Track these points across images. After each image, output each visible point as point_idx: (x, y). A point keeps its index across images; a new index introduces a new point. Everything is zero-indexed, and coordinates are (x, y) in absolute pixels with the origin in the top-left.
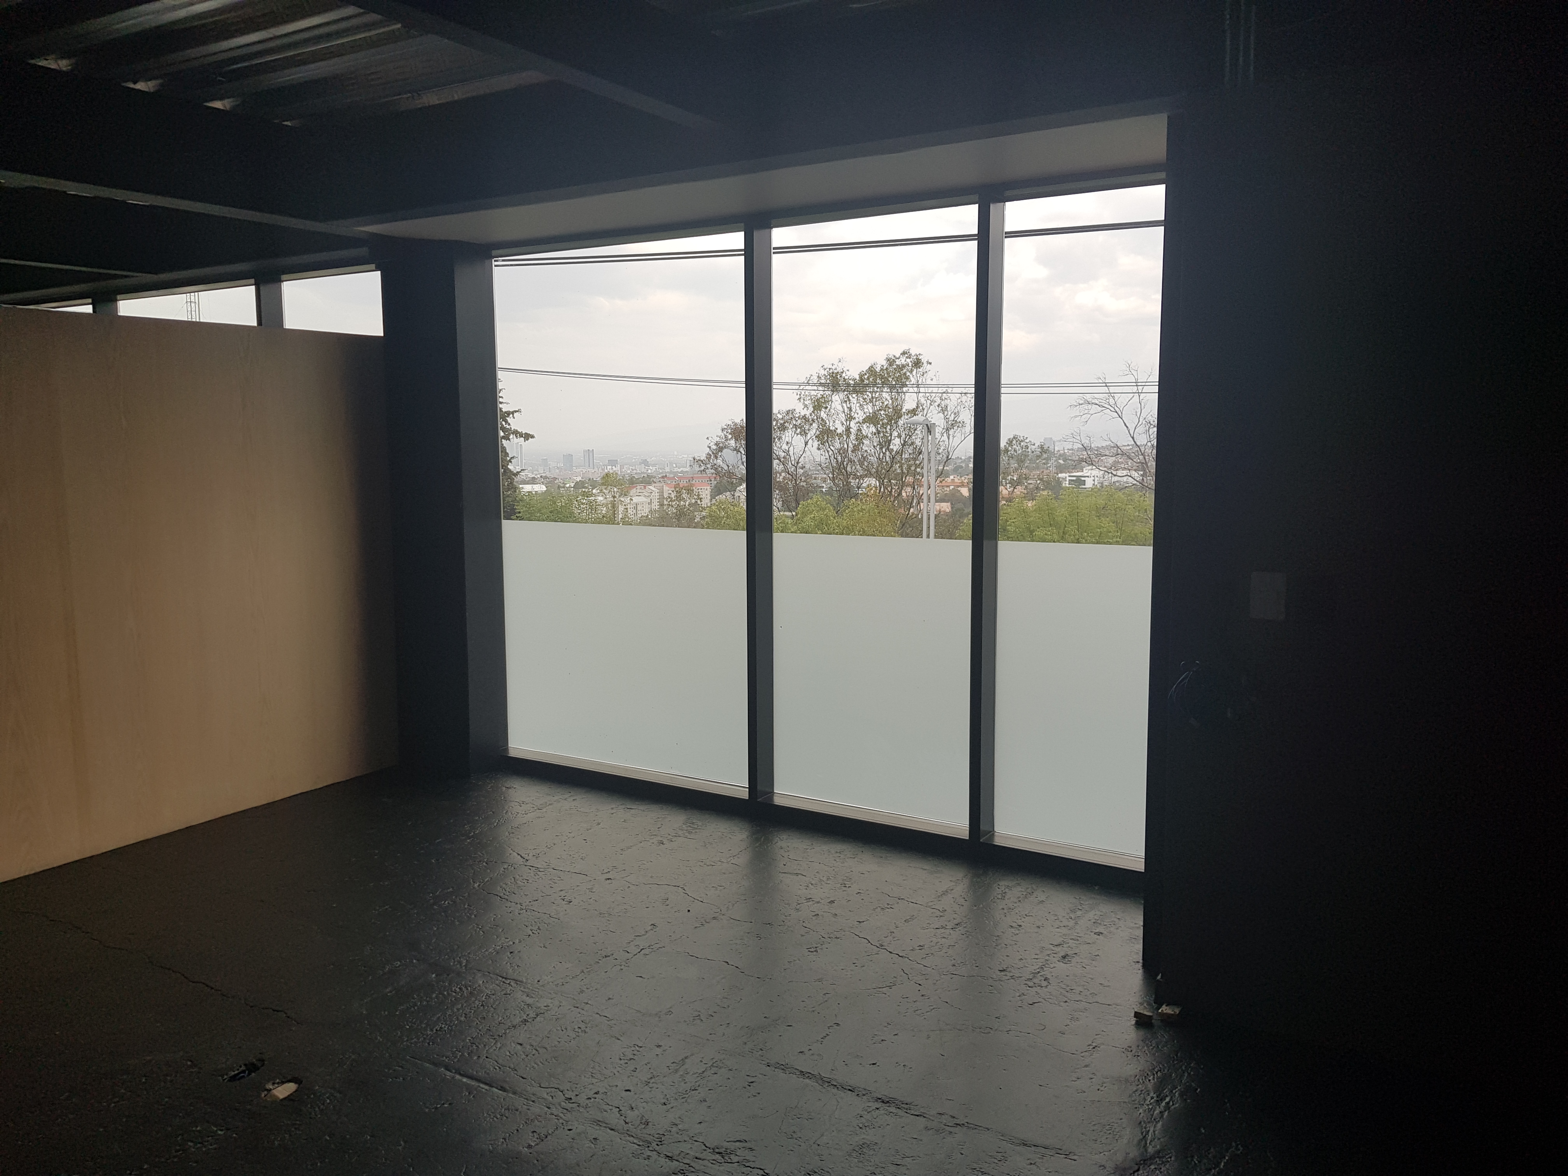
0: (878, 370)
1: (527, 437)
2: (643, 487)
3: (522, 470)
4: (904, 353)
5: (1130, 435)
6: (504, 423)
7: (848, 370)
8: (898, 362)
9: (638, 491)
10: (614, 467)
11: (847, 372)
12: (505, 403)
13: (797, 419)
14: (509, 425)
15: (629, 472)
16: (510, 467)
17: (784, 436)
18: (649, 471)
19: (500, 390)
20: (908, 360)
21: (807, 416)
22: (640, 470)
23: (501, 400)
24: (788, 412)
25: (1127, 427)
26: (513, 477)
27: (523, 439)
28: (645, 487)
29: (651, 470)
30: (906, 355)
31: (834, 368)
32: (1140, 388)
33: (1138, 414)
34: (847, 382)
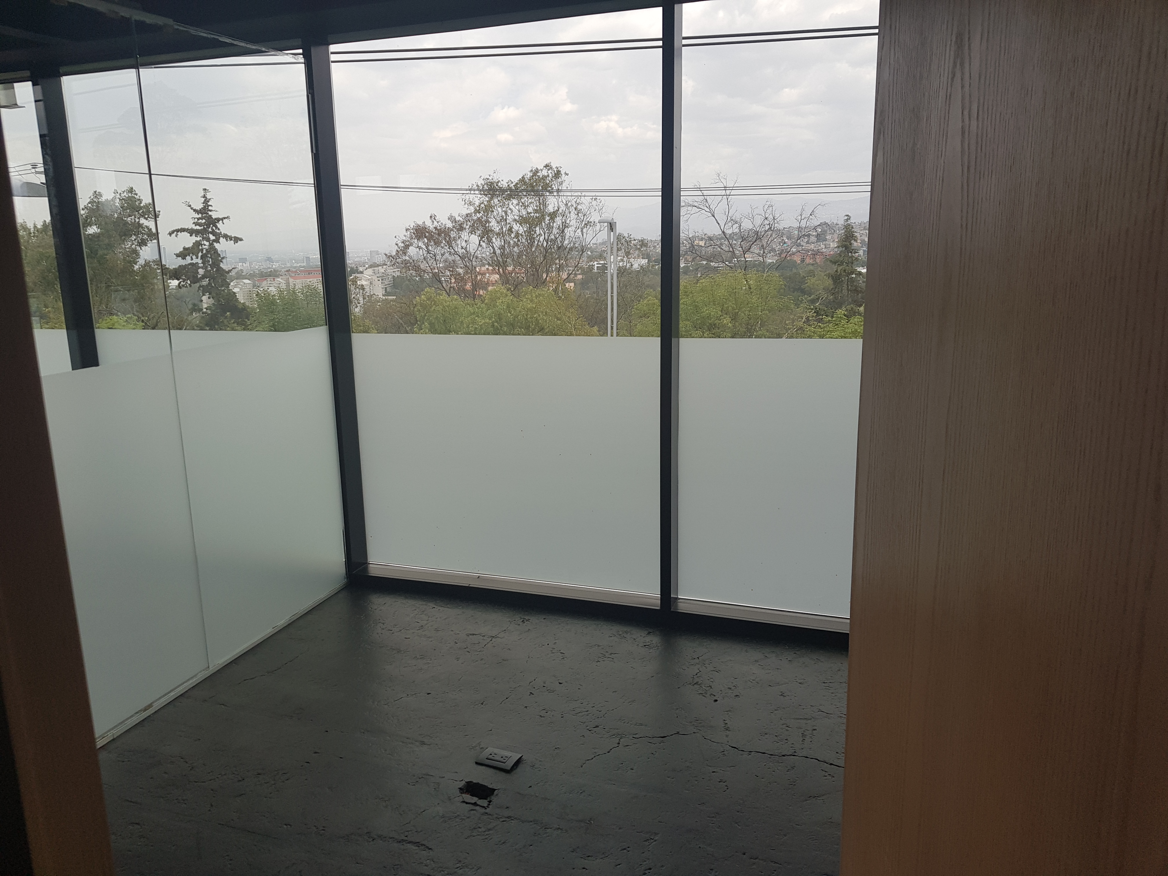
0: (527, 179)
1: (237, 240)
2: (272, 279)
3: (233, 268)
4: (546, 166)
5: (721, 230)
6: (214, 228)
7: (502, 180)
8: (540, 174)
9: (269, 283)
10: (244, 264)
11: (502, 182)
12: (214, 211)
14: (219, 229)
15: (257, 267)
16: (222, 265)
17: (462, 236)
18: (274, 267)
19: (209, 200)
20: (549, 172)
22: (265, 266)
23: (210, 208)
24: (463, 215)
25: (719, 224)
26: (226, 274)
27: (232, 242)
28: (274, 279)
29: (275, 266)
30: (548, 168)
31: (490, 178)
32: (728, 192)
33: (727, 213)
34: (502, 191)
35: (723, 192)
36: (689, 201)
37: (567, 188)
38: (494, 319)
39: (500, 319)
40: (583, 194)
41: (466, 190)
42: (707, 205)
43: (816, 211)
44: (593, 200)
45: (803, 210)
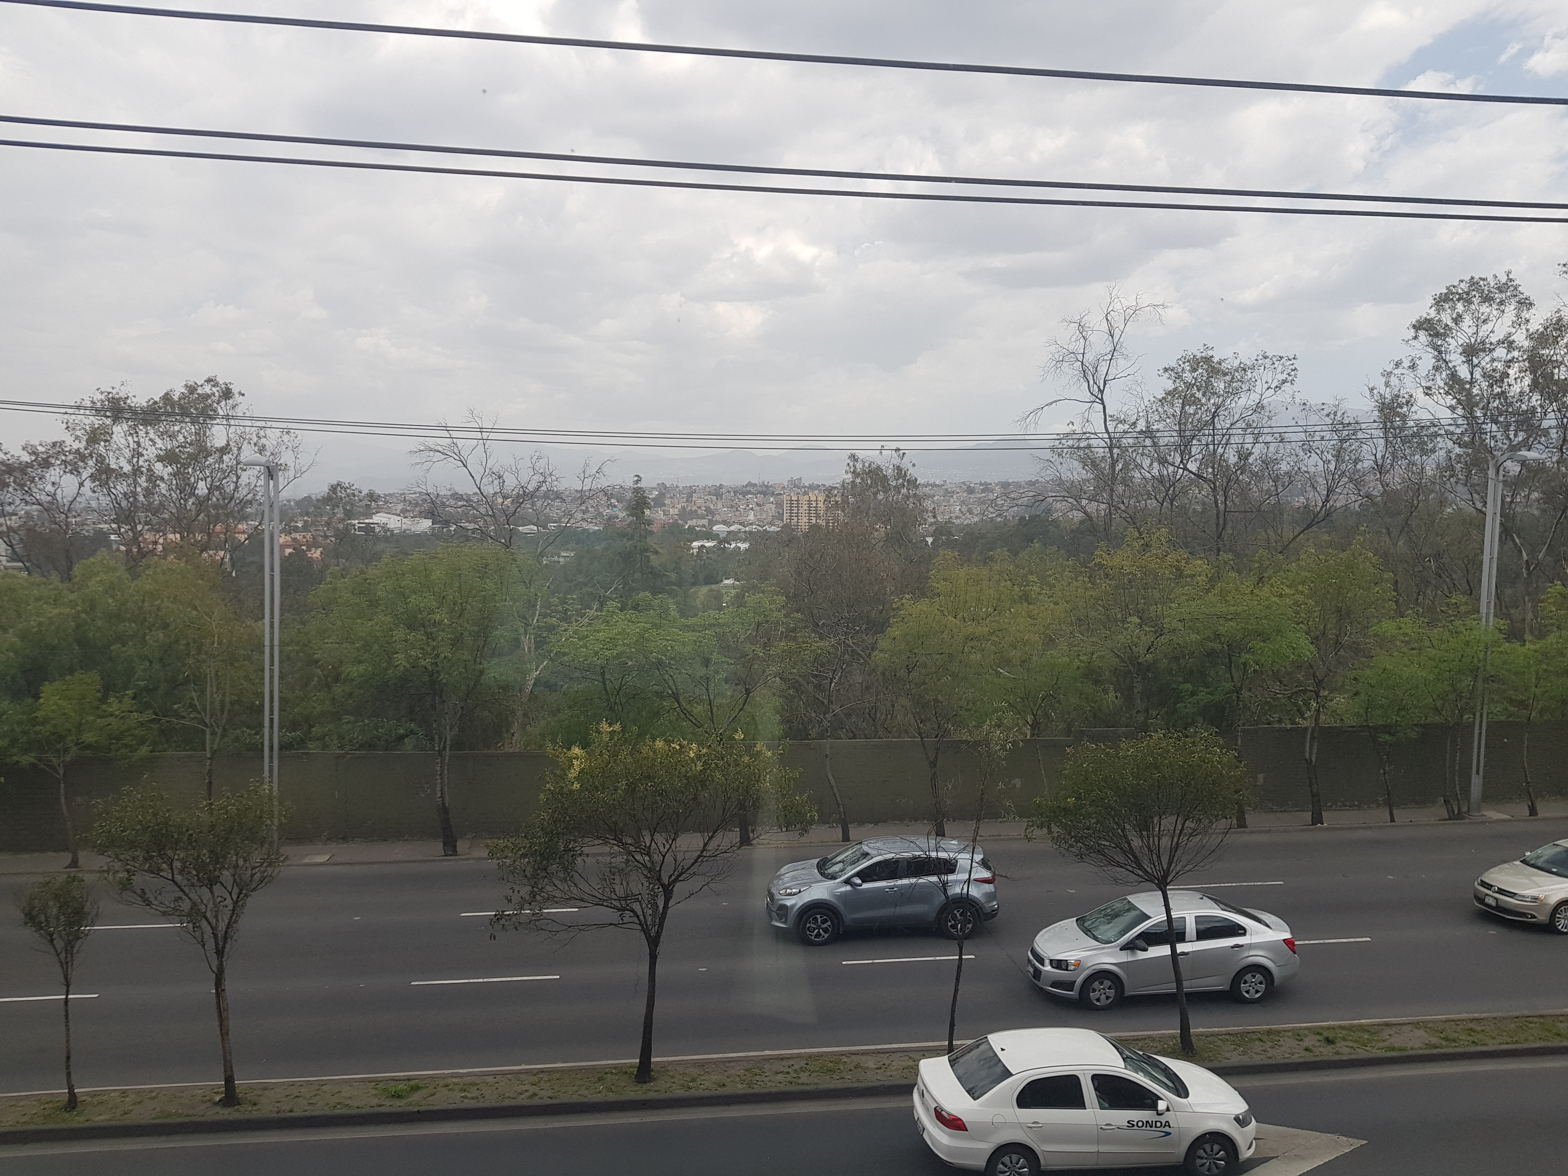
0: (176, 398)
4: (209, 381)
5: (477, 486)
7: (134, 396)
8: (200, 391)
11: (133, 399)
13: (67, 453)
17: (48, 475)
20: (214, 389)
21: (81, 451)
24: (54, 444)
25: (473, 477)
30: (212, 383)
31: (114, 392)
32: (485, 435)
33: (484, 464)
34: (133, 411)
35: (479, 435)
36: (430, 443)
37: (244, 413)
38: (79, 608)
39: (93, 607)
40: (269, 424)
41: (71, 407)
42: (456, 451)
43: (604, 469)
44: (284, 433)
45: (587, 465)
